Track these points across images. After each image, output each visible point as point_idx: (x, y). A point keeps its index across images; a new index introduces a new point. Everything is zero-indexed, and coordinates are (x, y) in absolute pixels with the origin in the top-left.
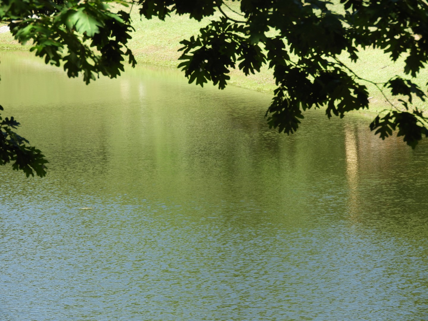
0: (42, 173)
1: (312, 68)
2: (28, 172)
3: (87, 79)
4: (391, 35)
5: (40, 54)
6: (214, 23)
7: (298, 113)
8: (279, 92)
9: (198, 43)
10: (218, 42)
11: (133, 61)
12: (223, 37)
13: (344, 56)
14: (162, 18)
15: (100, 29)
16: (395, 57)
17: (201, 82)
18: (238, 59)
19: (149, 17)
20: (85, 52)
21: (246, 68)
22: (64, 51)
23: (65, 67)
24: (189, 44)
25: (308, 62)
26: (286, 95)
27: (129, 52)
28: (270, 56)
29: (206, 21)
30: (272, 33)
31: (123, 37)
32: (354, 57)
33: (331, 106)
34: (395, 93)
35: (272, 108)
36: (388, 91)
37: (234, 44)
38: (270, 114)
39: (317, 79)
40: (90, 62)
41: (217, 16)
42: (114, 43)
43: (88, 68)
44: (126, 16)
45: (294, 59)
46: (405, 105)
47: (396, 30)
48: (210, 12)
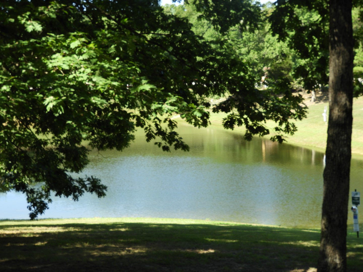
0: (188, 151)
1: (255, 125)
2: (185, 151)
3: (199, 127)
4: (274, 117)
5: (187, 121)
6: (231, 114)
7: (252, 136)
8: (247, 131)
9: (227, 119)
10: (232, 119)
11: (210, 123)
12: (233, 118)
13: (263, 122)
14: (218, 113)
15: (202, 115)
16: (276, 122)
17: (227, 128)
18: (237, 123)
19: (214, 112)
20: (199, 121)
21: (238, 125)
22: (193, 121)
23: (194, 124)
24: (225, 119)
25: (254, 124)
26: (249, 132)
27: (209, 121)
28: (245, 122)
29: (229, 114)
30: (245, 116)
31: (208, 118)
32: (265, 122)
33: (260, 134)
34: (276, 130)
35: (245, 135)
36: (274, 130)
37: (235, 119)
38: (245, 137)
39: (256, 128)
40: (200, 123)
41: (231, 112)
42: (206, 119)
43: (199, 125)
44: (209, 113)
45: (250, 123)
46: (279, 133)
47: (276, 115)
48: (229, 111)
